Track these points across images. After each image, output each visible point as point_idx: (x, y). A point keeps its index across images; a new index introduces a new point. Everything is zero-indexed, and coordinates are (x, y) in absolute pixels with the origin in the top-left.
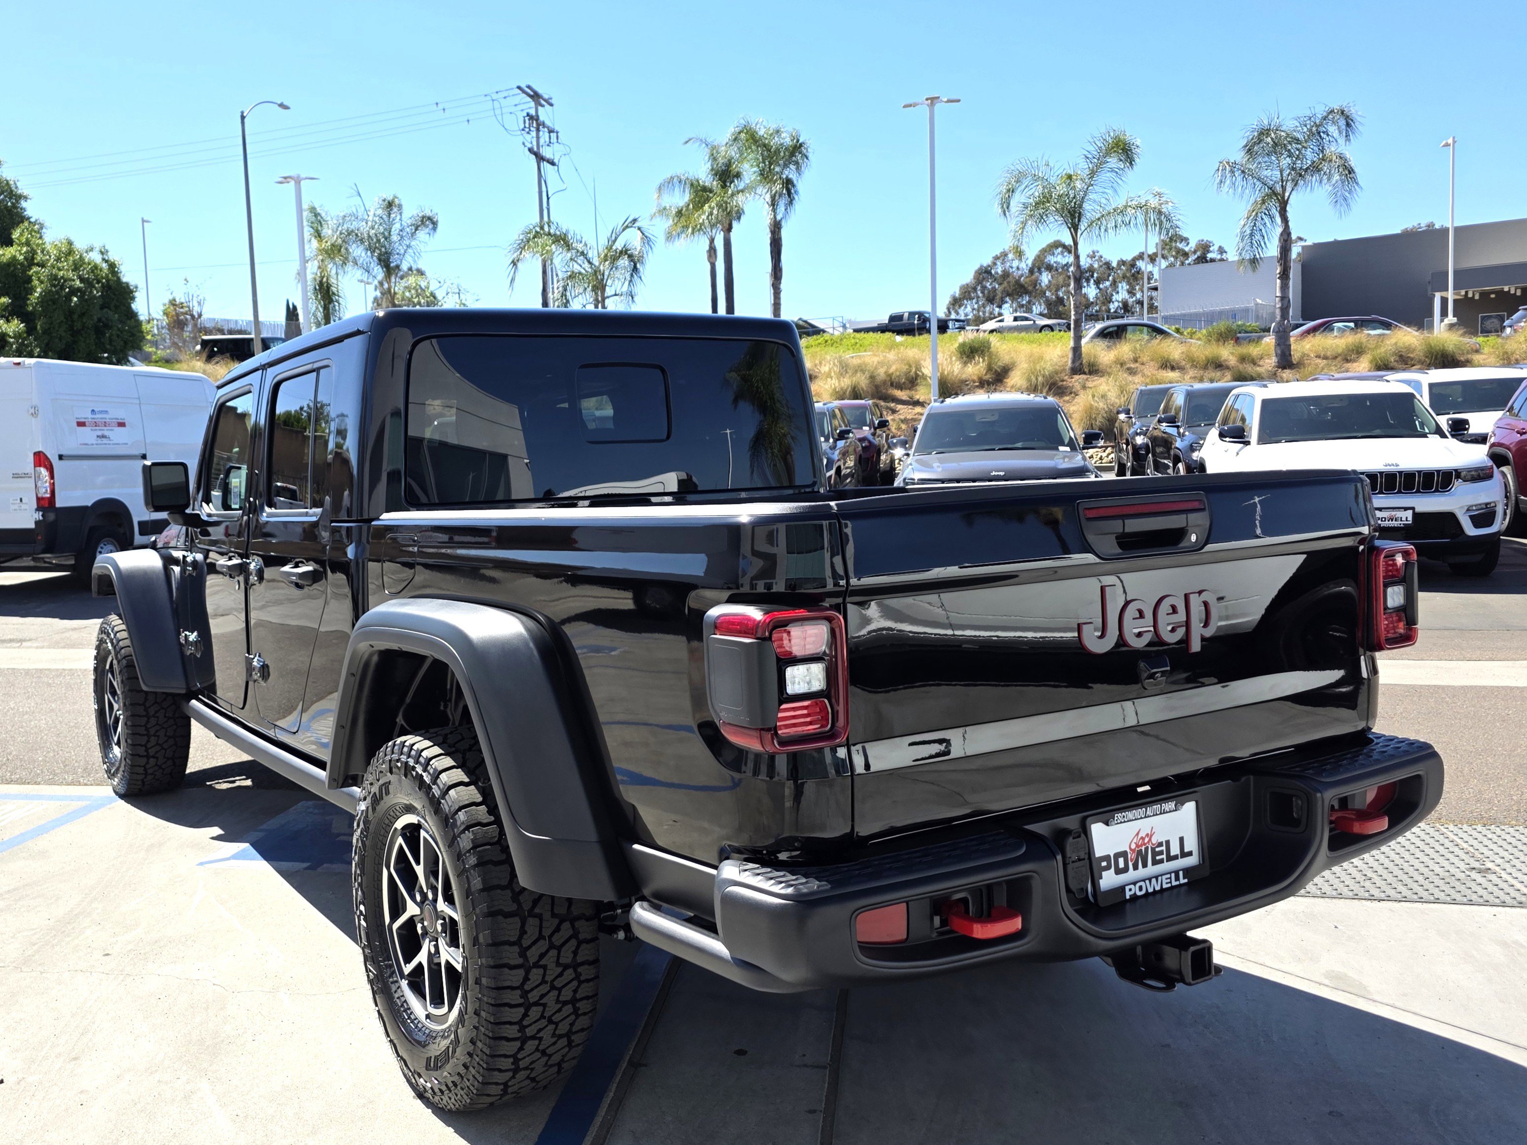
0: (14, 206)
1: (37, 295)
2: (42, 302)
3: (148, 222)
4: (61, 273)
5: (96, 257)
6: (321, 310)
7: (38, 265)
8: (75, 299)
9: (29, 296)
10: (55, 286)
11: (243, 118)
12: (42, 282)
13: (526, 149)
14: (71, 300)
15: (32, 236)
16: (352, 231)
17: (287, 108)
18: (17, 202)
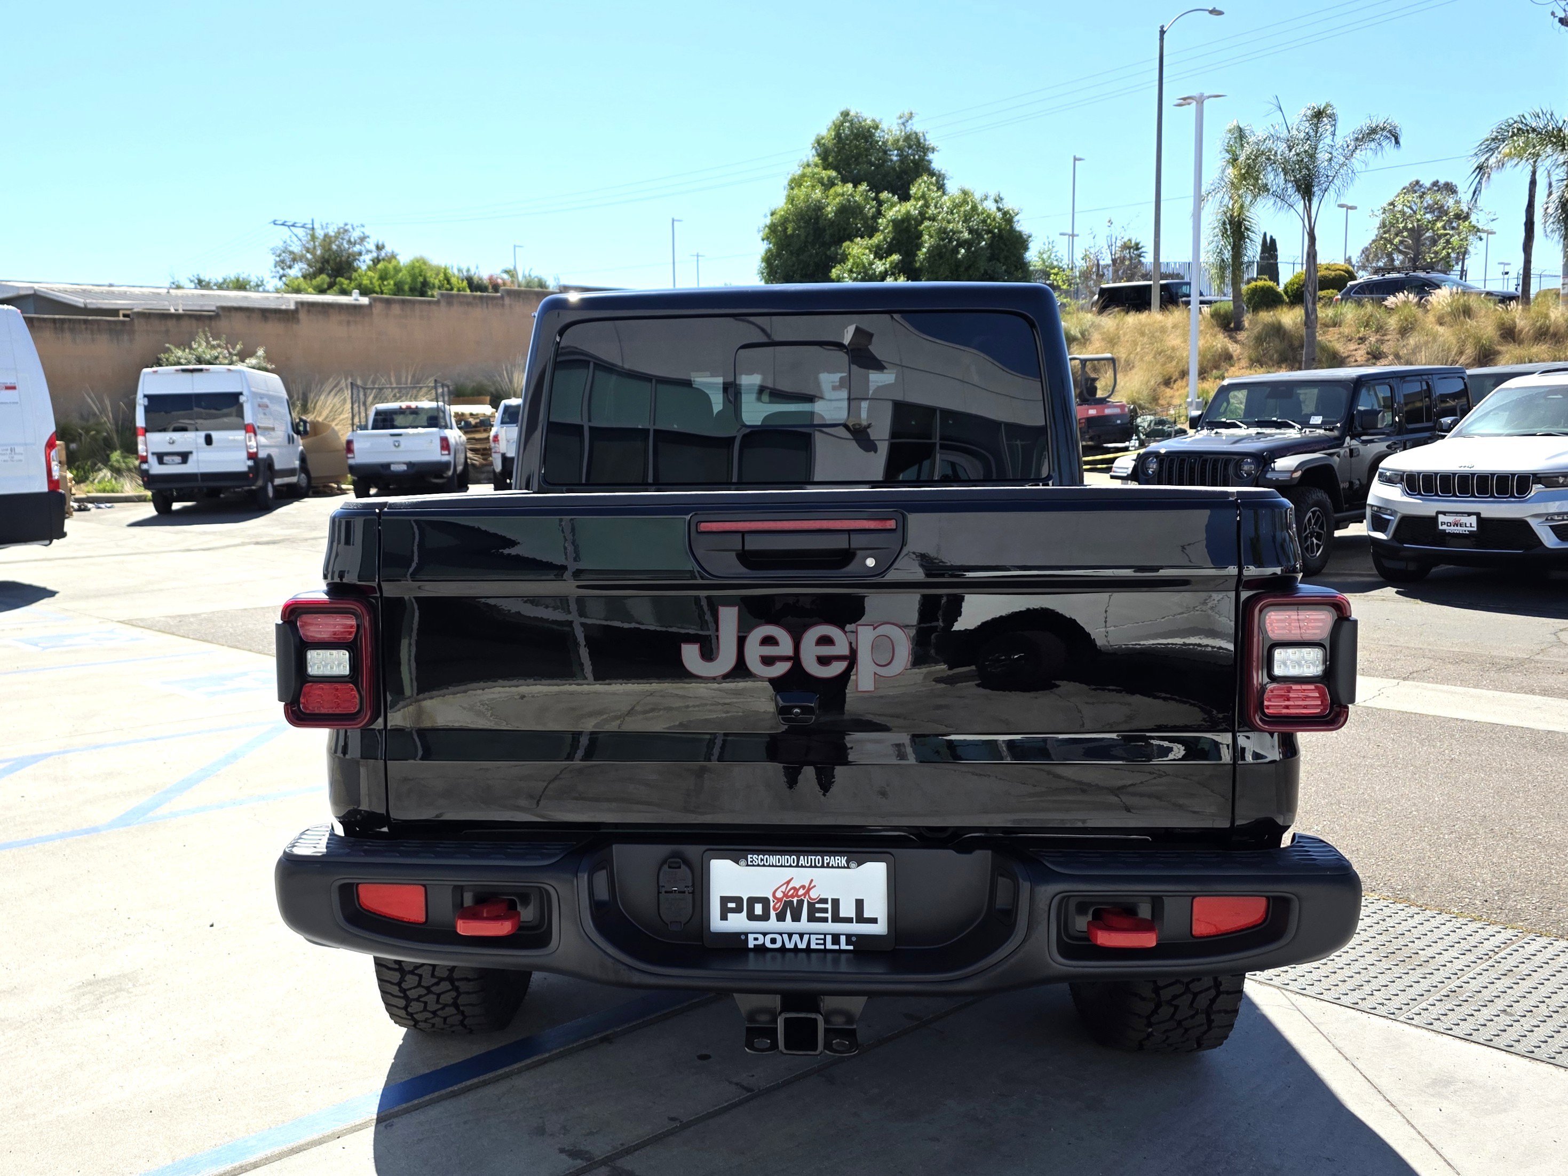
0: (922, 159)
1: (924, 250)
2: (929, 257)
3: (1080, 159)
4: (951, 226)
5: (990, 206)
6: (1229, 248)
7: (929, 219)
8: (963, 251)
9: (918, 252)
10: (943, 240)
11: (1162, 32)
12: (931, 237)
13: (1557, 19)
14: (958, 252)
15: (929, 190)
16: (1263, 153)
17: (1220, 13)
18: (925, 154)
